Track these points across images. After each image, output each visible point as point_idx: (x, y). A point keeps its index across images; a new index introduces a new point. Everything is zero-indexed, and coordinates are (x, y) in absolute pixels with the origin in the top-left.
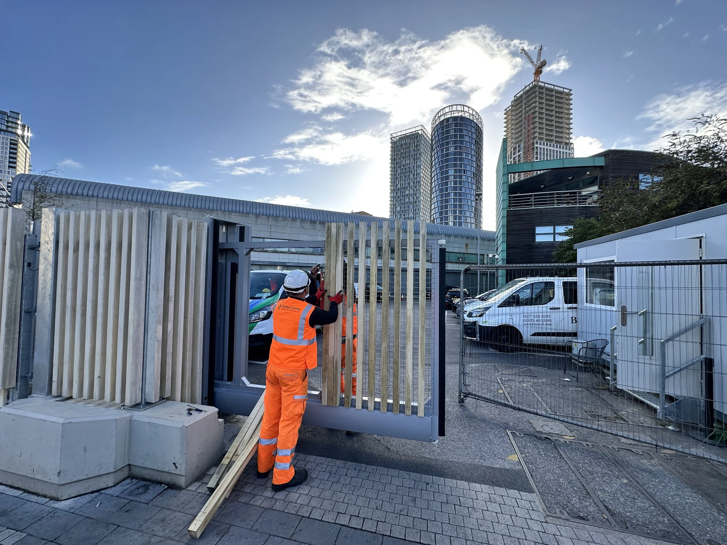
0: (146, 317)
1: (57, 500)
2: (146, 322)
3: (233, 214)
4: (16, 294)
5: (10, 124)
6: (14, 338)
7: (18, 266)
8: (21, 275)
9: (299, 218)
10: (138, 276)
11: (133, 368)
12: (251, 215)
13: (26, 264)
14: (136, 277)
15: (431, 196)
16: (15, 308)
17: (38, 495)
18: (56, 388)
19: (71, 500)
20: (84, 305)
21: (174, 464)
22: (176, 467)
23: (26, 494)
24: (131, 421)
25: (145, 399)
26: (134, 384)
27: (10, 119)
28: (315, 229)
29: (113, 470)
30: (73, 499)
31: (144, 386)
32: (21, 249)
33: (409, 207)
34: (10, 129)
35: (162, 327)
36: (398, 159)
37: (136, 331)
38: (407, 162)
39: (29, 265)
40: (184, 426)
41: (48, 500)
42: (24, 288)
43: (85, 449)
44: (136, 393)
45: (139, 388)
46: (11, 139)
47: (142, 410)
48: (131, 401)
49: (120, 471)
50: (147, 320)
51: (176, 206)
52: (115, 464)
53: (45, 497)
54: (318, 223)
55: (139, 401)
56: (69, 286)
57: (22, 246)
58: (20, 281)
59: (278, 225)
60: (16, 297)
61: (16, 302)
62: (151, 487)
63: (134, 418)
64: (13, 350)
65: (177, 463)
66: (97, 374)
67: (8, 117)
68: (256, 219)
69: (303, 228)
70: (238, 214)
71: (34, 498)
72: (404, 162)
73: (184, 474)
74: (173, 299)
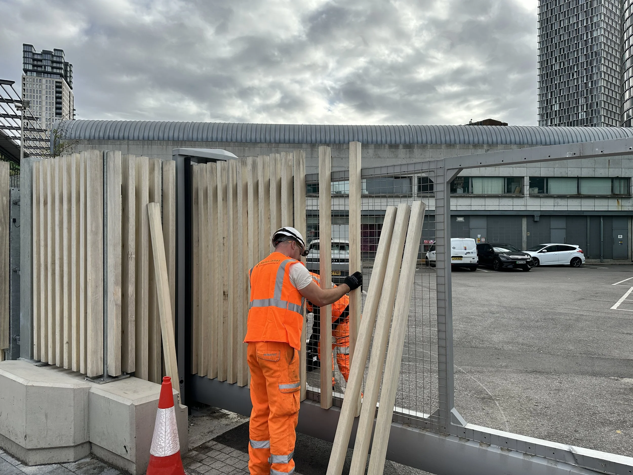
0: (105, 277)
1: (25, 464)
2: (105, 283)
3: (281, 145)
4: (5, 252)
5: (55, 65)
6: (5, 298)
7: (5, 222)
8: (8, 232)
9: (372, 142)
10: (94, 229)
11: (93, 334)
12: (304, 146)
13: (12, 220)
14: (92, 231)
15: (622, 77)
16: (5, 266)
17: (13, 456)
18: (36, 352)
19: (37, 467)
20: (53, 263)
21: (125, 447)
22: (127, 451)
23: (5, 454)
24: (89, 394)
25: (107, 371)
26: (95, 352)
27: (55, 59)
28: (397, 157)
29: (73, 445)
30: (39, 466)
31: (105, 356)
32: (7, 204)
33: (577, 101)
34: (55, 71)
35: (120, 290)
36: (554, 19)
37: (95, 292)
38: (573, 20)
39: (14, 221)
40: (132, 404)
41: (20, 463)
42: (11, 245)
43: (46, 416)
44: (97, 363)
45: (101, 358)
46: (56, 82)
47: (101, 382)
48: (92, 372)
49: (80, 447)
50: (105, 280)
51: (212, 141)
52: (74, 437)
53: (18, 459)
54: (401, 147)
55: (101, 373)
56: (42, 243)
57: (7, 201)
58: (8, 238)
59: (341, 156)
60: (5, 255)
61: (5, 260)
62: (105, 470)
63: (92, 391)
64: (5, 310)
65: (128, 446)
66: (66, 339)
67: (53, 56)
68: (312, 150)
69: (379, 157)
70: (288, 145)
71: (9, 459)
72: (567, 21)
73: (134, 460)
74: (134, 256)
